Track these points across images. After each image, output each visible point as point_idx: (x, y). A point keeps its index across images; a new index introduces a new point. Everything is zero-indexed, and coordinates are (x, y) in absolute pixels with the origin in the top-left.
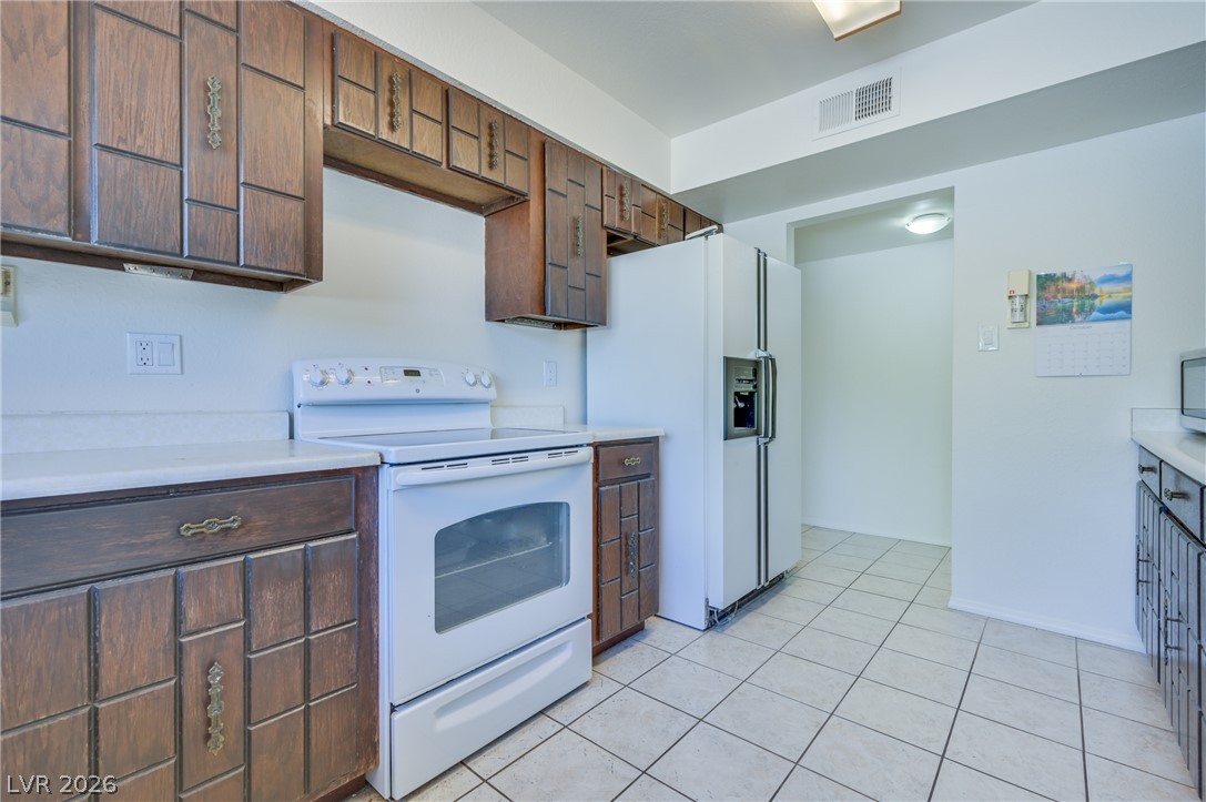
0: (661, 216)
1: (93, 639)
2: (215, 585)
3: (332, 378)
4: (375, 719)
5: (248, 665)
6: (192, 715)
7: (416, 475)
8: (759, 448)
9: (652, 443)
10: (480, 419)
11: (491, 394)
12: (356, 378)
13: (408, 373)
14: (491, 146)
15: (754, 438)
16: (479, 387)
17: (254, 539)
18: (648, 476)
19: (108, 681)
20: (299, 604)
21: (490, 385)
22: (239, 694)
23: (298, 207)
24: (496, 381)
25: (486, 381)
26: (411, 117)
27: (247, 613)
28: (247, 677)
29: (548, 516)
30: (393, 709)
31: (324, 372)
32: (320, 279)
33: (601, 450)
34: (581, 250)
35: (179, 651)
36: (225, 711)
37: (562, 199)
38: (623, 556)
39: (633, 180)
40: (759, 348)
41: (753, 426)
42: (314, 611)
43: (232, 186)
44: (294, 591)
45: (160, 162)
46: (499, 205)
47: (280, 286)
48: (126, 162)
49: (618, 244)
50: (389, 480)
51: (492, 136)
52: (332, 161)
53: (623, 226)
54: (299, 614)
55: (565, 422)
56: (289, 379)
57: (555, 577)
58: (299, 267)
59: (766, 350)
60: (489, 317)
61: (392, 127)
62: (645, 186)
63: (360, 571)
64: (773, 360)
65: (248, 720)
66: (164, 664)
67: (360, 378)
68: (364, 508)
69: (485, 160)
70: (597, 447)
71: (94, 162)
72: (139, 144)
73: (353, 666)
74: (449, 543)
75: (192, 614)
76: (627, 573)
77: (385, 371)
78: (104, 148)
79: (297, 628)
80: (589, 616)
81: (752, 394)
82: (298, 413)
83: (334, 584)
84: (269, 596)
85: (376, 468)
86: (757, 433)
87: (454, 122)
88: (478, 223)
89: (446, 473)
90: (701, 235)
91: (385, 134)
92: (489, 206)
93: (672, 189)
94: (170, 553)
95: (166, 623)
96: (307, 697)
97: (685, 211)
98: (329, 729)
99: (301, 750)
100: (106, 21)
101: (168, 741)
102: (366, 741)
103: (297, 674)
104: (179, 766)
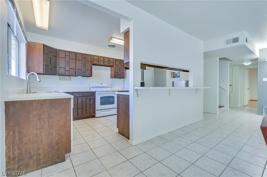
1: (78, 100)
2: (84, 99)
3: (94, 85)
4: (95, 111)
6: (83, 107)
7: (98, 92)
13: (101, 84)
14: (109, 62)
16: (109, 85)
17: (87, 96)
19: (78, 103)
22: (86, 106)
23: (90, 71)
24: (111, 85)
26: (100, 61)
28: (86, 105)
29: (112, 97)
30: (97, 110)
32: (92, 76)
34: (120, 71)
35: (82, 102)
36: (85, 107)
37: (118, 65)
42: (91, 102)
43: (85, 70)
44: (89, 100)
45: (81, 69)
48: (79, 70)
50: (96, 93)
56: (90, 84)
57: (113, 103)
58: (90, 76)
59: (143, 81)
60: (111, 78)
63: (94, 99)
72: (79, 69)
73: (94, 106)
74: (101, 98)
75: (83, 100)
77: (98, 84)
78: (77, 69)
79: (89, 103)
80: (117, 108)
82: (91, 88)
83: (92, 100)
84: (87, 100)
85: (95, 92)
87: (105, 61)
91: (98, 63)
94: (82, 96)
95: (81, 100)
96: (90, 108)
98: (92, 110)
99: (90, 111)
100: (77, 61)
101: (81, 108)
102: (94, 113)
103: (89, 106)
104: (82, 110)
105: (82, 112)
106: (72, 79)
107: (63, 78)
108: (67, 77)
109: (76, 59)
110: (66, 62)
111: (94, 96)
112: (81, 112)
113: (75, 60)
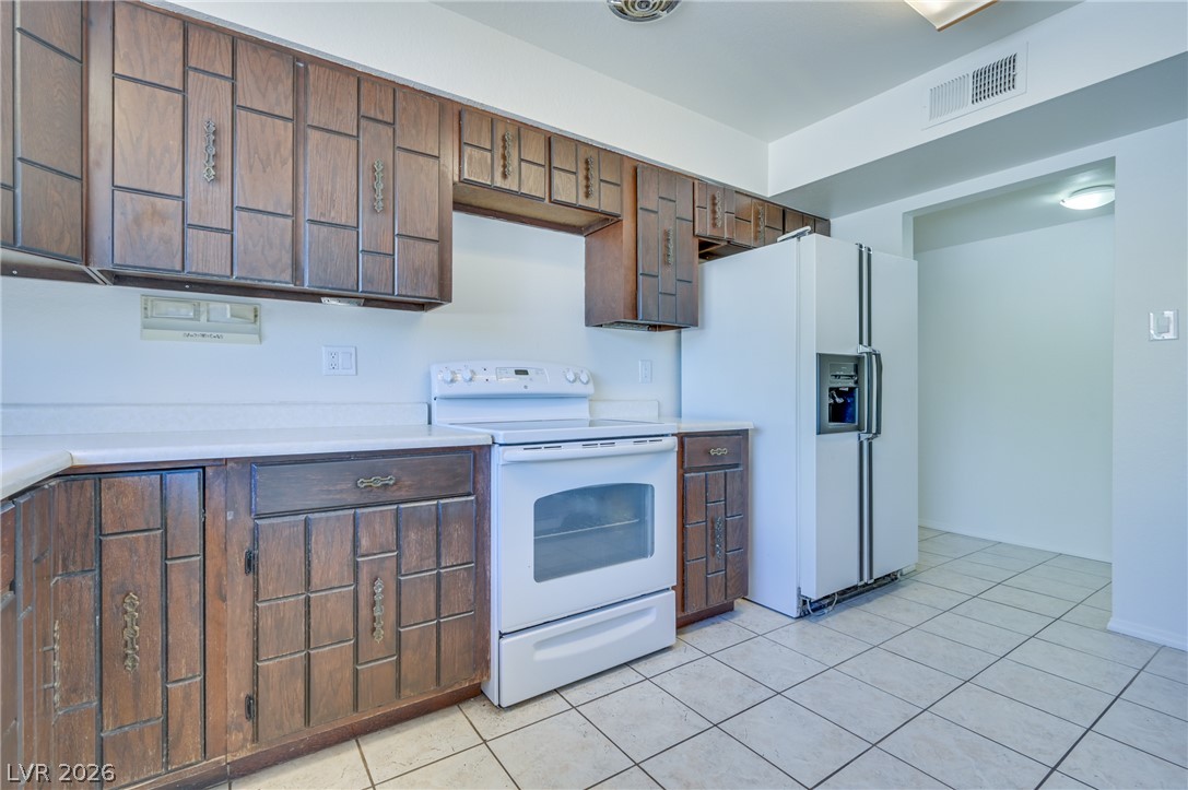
0: (757, 219)
1: (307, 551)
2: (379, 526)
3: (459, 377)
4: (488, 642)
5: (399, 583)
6: (364, 612)
7: (519, 453)
8: (861, 444)
9: (741, 437)
10: (580, 411)
11: (589, 389)
12: (477, 377)
13: (518, 372)
14: (587, 178)
15: (856, 434)
16: (578, 383)
17: (403, 494)
18: (736, 466)
19: (315, 581)
20: (433, 544)
21: (587, 382)
22: (393, 604)
23: (434, 248)
24: (594, 379)
25: (584, 378)
26: (520, 165)
27: (398, 547)
28: (399, 593)
29: (634, 496)
30: (501, 635)
31: (453, 373)
32: (450, 301)
33: (686, 439)
34: (671, 260)
35: (356, 565)
36: (385, 613)
37: (653, 215)
38: (709, 538)
39: (725, 189)
40: (861, 343)
41: (854, 422)
42: (443, 551)
43: (390, 238)
44: (429, 535)
45: (344, 227)
46: (596, 226)
47: (421, 307)
48: (324, 229)
49: (708, 250)
50: (499, 457)
51: (588, 169)
52: (459, 206)
53: (716, 233)
54: (433, 552)
55: (659, 416)
56: (428, 376)
57: (639, 548)
58: (435, 294)
59: (870, 345)
60: (588, 324)
61: (505, 176)
62: (738, 192)
63: (477, 525)
64: (878, 356)
65: (399, 623)
66: (348, 574)
67: (480, 377)
68: (480, 477)
69: (582, 191)
70: (682, 438)
71: (307, 230)
72: (333, 217)
73: (472, 597)
74: (544, 507)
75: (365, 543)
76: (714, 554)
77: (500, 371)
78: (312, 221)
79: (431, 563)
80: (673, 588)
81: (852, 390)
82: (434, 404)
83: (458, 533)
84: (413, 536)
85: (489, 447)
86: (859, 428)
87: (555, 164)
88: (579, 241)
89: (543, 453)
90: (793, 237)
91: (499, 182)
92: (588, 227)
93: (769, 191)
94: (351, 499)
95: (349, 546)
96: (438, 615)
97: (784, 212)
98: (453, 641)
99: (433, 653)
100: (314, 136)
101: (350, 627)
102: (480, 658)
103: (432, 596)
104: (356, 646)
105: (356, 673)
106: (268, 326)
107: (186, 310)
108: (222, 307)
109: (297, 118)
110: (197, 143)
111: (480, 490)
112: (348, 674)
113: (285, 131)
